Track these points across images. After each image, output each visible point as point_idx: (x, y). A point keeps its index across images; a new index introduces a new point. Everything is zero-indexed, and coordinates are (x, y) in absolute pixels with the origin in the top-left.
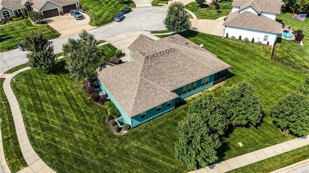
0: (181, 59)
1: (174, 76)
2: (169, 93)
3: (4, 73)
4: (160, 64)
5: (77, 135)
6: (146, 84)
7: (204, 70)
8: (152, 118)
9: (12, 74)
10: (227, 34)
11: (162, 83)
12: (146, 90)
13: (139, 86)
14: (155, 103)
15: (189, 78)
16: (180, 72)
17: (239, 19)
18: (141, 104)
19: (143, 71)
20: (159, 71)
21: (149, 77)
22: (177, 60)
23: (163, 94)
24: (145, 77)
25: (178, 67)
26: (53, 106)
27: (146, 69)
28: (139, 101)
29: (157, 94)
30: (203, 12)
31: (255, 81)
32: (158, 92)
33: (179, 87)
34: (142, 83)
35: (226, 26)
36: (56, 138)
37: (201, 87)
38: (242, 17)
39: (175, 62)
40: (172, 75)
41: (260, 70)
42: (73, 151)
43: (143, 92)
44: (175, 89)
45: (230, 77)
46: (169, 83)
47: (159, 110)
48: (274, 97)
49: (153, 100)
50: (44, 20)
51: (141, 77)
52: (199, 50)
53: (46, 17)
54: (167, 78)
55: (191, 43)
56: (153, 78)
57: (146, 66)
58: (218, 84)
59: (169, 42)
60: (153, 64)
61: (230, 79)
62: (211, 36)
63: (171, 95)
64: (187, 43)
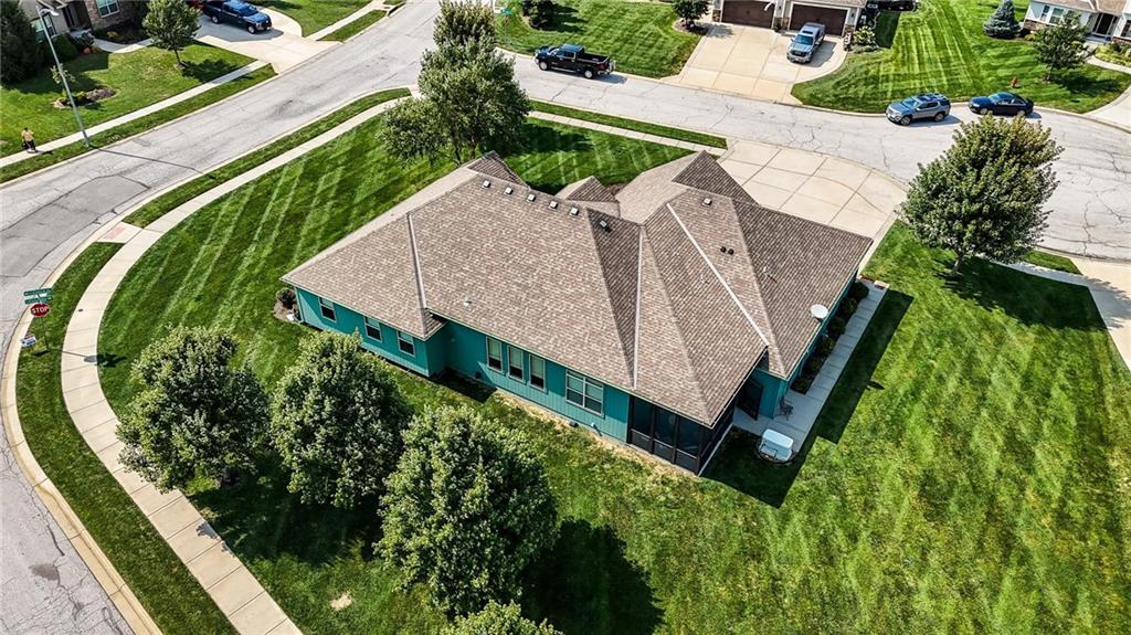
1: (487, 284)
2: (415, 310)
4: (491, 223)
6: (395, 240)
14: (361, 300)
15: (520, 323)
18: (333, 272)
20: (468, 237)
21: (426, 232)
22: (549, 250)
23: (399, 298)
24: (419, 223)
25: (530, 270)
26: (338, 184)
27: (443, 205)
28: (337, 262)
29: (388, 283)
33: (461, 321)
37: (566, 399)
39: (537, 251)
42: (197, 265)
43: (368, 250)
44: (446, 315)
46: (452, 287)
47: (374, 332)
49: (366, 288)
50: (714, 23)
51: (408, 214)
52: (742, 302)
53: (727, 19)
54: (462, 270)
55: (745, 261)
56: (433, 242)
57: (455, 198)
58: (657, 458)
59: (673, 205)
60: (477, 207)
61: (724, 489)
62: (1114, 370)
63: (414, 319)
64: (731, 252)
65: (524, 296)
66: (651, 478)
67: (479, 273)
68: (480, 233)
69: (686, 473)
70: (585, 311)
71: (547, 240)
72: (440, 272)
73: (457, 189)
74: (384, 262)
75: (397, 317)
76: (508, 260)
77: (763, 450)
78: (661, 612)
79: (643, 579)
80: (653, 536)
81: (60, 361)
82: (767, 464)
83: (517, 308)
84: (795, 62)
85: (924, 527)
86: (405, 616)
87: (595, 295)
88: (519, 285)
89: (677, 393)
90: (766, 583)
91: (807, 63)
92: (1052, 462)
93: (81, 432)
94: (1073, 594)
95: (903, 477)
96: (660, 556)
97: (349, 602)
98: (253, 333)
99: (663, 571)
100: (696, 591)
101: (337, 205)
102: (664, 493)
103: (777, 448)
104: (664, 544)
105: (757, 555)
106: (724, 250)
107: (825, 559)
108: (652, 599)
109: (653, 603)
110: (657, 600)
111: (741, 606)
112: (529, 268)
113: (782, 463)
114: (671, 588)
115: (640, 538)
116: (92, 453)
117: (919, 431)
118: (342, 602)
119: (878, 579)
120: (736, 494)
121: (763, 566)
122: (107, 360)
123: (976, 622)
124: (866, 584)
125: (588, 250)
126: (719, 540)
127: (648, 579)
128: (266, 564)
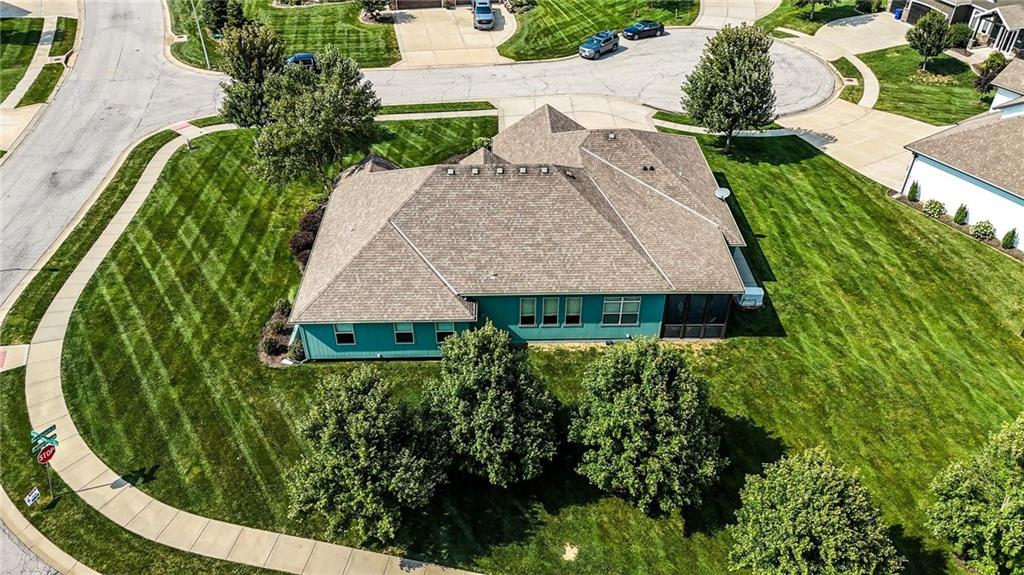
0: (559, 210)
1: (501, 254)
2: (449, 300)
3: (191, 123)
4: (475, 203)
5: (181, 319)
6: (391, 247)
7: (623, 270)
8: (379, 356)
9: (202, 129)
10: (915, 187)
11: (445, 262)
12: (382, 263)
13: (370, 244)
14: (390, 310)
15: (551, 275)
16: (529, 249)
17: (982, 140)
18: (344, 297)
19: (406, 205)
20: (461, 222)
21: (417, 231)
22: (541, 209)
23: (428, 295)
24: (405, 225)
25: (533, 229)
26: (201, 233)
27: (419, 202)
28: (342, 287)
29: (408, 287)
30: (922, 88)
31: (846, 385)
32: (417, 283)
33: (498, 293)
34: (380, 239)
35: (916, 156)
36: (134, 307)
37: (602, 324)
38: (997, 135)
39: (530, 213)
40: (494, 248)
41: (919, 356)
42: (136, 354)
43: (369, 265)
44: (480, 293)
45: (755, 335)
46: (472, 268)
47: (404, 338)
48: (878, 468)
49: (387, 299)
50: (393, 12)
51: (389, 221)
52: (682, 202)
53: (402, 6)
54: (472, 251)
55: (666, 172)
56: (428, 237)
57: (427, 194)
58: (688, 340)
59: (587, 147)
60: (453, 194)
61: (748, 340)
62: (857, 178)
63: (454, 307)
64: (652, 169)
65: (541, 252)
66: (695, 355)
67: (489, 248)
68: (469, 215)
69: (715, 341)
70: (600, 245)
71: (533, 201)
72: (452, 259)
73: (425, 185)
74: (392, 270)
75: (436, 312)
76: (509, 229)
77: (744, 304)
78: (780, 439)
79: (751, 423)
80: (732, 392)
81: (83, 501)
82: (752, 311)
83: (541, 264)
84: (483, 30)
85: (864, 310)
86: (624, 537)
87: (601, 229)
88: (531, 245)
89: (705, 281)
90: (822, 388)
91: (492, 29)
92: (881, 244)
93: (187, 550)
94: (955, 313)
95: (828, 286)
96: (748, 402)
97: (575, 550)
98: (266, 390)
99: (757, 411)
100: (788, 413)
101: (221, 252)
102: (713, 360)
103: (754, 298)
104: (744, 394)
105: (803, 372)
106: (645, 169)
107: (838, 354)
108: (767, 435)
109: (770, 436)
110: (771, 433)
111: (821, 407)
112: (531, 229)
113: (761, 307)
114: (771, 420)
115: (725, 397)
116: (222, 561)
117: (808, 254)
118: (570, 554)
119: (873, 352)
120: (756, 339)
121: (811, 376)
122: (140, 476)
123: (934, 353)
124: (870, 359)
125: (573, 197)
126: (772, 373)
127: (754, 422)
128: (485, 561)
